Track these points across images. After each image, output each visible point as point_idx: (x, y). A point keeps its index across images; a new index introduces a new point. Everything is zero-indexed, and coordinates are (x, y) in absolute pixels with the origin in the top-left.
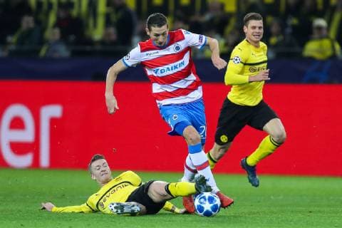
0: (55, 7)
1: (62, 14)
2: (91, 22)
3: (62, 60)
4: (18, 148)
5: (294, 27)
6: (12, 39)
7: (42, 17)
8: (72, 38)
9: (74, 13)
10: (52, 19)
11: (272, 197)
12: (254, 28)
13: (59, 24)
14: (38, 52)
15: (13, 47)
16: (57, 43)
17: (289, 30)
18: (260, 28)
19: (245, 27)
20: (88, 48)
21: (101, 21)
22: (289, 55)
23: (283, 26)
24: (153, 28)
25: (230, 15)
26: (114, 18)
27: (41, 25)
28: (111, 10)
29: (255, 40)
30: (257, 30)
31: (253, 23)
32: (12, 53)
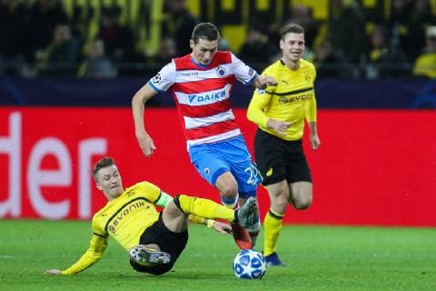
0: (97, 13)
1: (107, 22)
2: (143, 33)
3: (107, 81)
4: (51, 194)
5: (401, 37)
6: (42, 55)
7: (80, 27)
8: (119, 53)
9: (122, 20)
10: (94, 29)
11: (375, 255)
12: (293, 43)
13: (102, 34)
14: (76, 70)
15: (43, 65)
16: (99, 59)
17: (395, 41)
18: (300, 43)
19: (281, 42)
20: (139, 66)
21: (155, 31)
22: (396, 74)
23: (388, 36)
24: (201, 40)
25: (320, 23)
26: (172, 27)
27: (79, 37)
28: (167, 17)
29: (294, 58)
30: (296, 46)
31: (291, 36)
32: (42, 73)
